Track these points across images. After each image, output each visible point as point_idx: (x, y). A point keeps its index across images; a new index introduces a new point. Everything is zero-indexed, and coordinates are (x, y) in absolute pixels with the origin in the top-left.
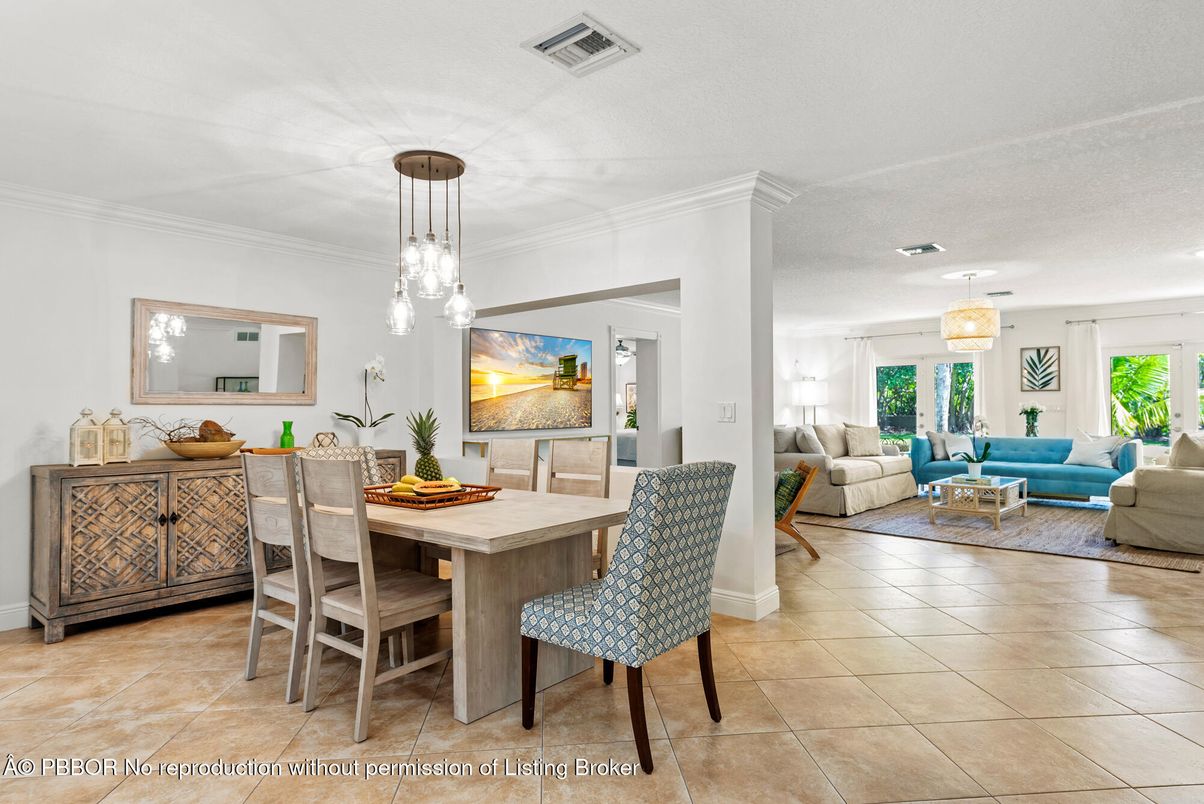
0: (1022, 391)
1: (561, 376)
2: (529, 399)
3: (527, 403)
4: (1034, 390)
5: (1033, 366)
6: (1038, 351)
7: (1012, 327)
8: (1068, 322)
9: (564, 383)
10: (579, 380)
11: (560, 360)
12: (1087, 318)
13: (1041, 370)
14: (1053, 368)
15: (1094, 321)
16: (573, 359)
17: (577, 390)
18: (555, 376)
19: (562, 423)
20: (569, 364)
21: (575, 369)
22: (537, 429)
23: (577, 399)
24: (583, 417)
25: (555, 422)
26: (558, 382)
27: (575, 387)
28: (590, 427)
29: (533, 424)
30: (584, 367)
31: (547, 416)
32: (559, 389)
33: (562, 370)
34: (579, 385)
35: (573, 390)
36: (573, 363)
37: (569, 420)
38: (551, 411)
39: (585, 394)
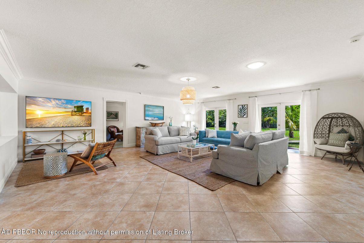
0: (238, 117)
1: (75, 112)
2: (58, 118)
3: (57, 120)
4: (241, 117)
5: (241, 110)
6: (242, 106)
7: (236, 99)
8: (249, 97)
9: (77, 114)
10: (85, 113)
11: (75, 107)
12: (253, 95)
13: (243, 111)
14: (246, 111)
15: (256, 97)
16: (82, 106)
17: (84, 116)
18: (72, 111)
19: (76, 125)
20: (80, 108)
21: (83, 109)
22: (63, 127)
23: (84, 118)
24: (86, 124)
25: (72, 125)
26: (74, 113)
27: (83, 115)
28: (91, 126)
29: (61, 125)
30: (87, 109)
31: (68, 123)
32: (74, 115)
33: (76, 110)
34: (84, 114)
35: (82, 115)
36: (81, 108)
37: (80, 124)
38: (70, 122)
39: (88, 117)
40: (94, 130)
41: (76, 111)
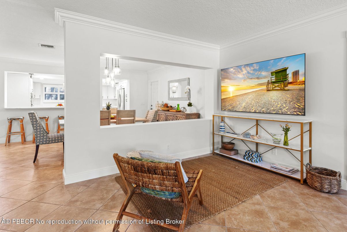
2: (249, 97)
3: (248, 99)
9: (276, 87)
10: (291, 83)
11: (272, 73)
16: (285, 70)
17: (288, 90)
18: (268, 83)
19: (274, 110)
20: (280, 74)
21: (286, 76)
22: (255, 112)
23: (288, 96)
24: (295, 108)
25: (268, 109)
26: (271, 86)
27: (286, 88)
28: (304, 115)
29: (252, 109)
30: (296, 74)
31: (262, 106)
32: (271, 90)
33: (274, 79)
34: (290, 87)
35: (284, 90)
36: (284, 73)
37: (281, 109)
38: (265, 103)
39: (297, 92)
40: (310, 124)
41: (274, 82)
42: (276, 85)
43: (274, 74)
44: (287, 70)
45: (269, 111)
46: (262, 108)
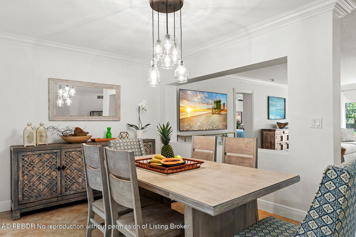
3: (202, 119)
10: (222, 110)
11: (215, 102)
16: (220, 101)
17: (221, 114)
18: (213, 108)
19: (215, 127)
20: (218, 103)
21: (220, 105)
22: (206, 130)
23: (221, 118)
24: (224, 125)
26: (214, 111)
28: (227, 129)
30: (224, 105)
32: (214, 114)
33: (215, 106)
34: (222, 112)
37: (219, 126)
38: (211, 123)
39: (224, 116)
41: (215, 108)
42: (217, 110)
43: (216, 103)
44: (221, 102)
45: (213, 128)
46: (210, 126)
